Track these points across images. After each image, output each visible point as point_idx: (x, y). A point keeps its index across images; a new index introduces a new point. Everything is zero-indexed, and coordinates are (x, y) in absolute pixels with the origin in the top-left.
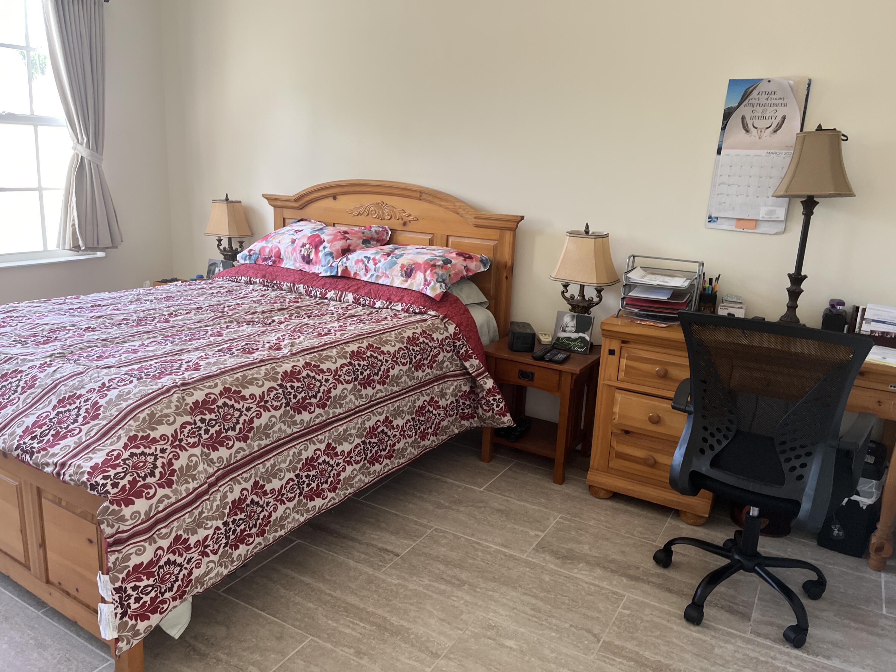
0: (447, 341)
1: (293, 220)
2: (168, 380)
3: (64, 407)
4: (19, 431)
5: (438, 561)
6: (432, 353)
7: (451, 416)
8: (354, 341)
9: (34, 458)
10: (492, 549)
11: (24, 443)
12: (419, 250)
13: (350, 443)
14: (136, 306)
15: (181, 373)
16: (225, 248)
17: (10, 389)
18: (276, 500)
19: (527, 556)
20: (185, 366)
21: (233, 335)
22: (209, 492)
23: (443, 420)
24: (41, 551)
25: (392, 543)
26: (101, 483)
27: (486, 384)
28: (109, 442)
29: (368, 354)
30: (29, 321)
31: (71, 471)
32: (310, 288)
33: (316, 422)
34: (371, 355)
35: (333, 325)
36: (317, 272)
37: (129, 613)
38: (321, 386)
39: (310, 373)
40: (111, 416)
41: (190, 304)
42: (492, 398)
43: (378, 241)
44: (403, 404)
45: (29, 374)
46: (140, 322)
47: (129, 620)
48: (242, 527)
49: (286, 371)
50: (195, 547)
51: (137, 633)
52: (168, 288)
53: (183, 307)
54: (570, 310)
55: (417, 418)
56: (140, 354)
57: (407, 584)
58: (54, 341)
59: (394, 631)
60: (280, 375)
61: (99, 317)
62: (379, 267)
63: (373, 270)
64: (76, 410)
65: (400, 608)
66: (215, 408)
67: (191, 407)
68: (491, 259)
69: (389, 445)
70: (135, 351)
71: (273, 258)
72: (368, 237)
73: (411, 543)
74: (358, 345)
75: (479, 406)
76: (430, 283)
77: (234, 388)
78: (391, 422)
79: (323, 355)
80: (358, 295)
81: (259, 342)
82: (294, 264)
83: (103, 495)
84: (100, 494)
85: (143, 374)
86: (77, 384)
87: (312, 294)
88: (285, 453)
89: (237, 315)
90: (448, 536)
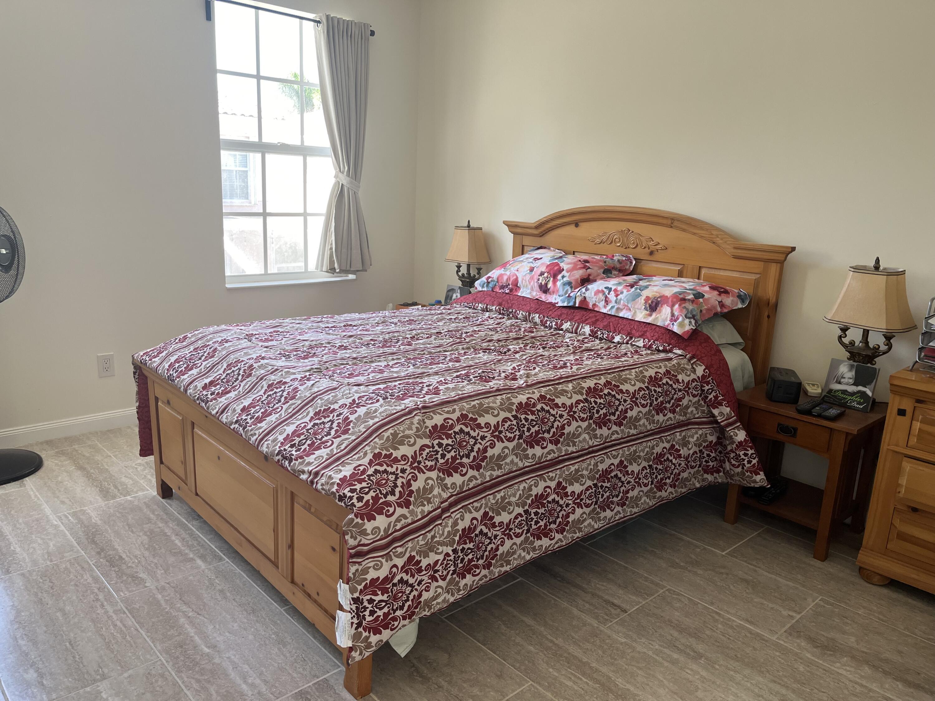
0: (694, 384)
1: (532, 248)
2: (410, 402)
3: (319, 419)
4: (281, 438)
5: (671, 626)
6: (675, 396)
7: (692, 467)
8: (590, 376)
9: (292, 464)
10: (735, 624)
11: (285, 450)
12: (667, 281)
13: (581, 484)
14: (382, 328)
15: (422, 396)
16: (463, 275)
17: (275, 398)
18: (503, 533)
19: (777, 639)
20: (426, 389)
21: (470, 362)
22: (441, 517)
23: (684, 471)
24: (289, 552)
25: (619, 598)
26: (348, 496)
27: (737, 436)
28: (356, 457)
29: (606, 391)
30: (291, 337)
31: (323, 480)
32: (546, 318)
33: (548, 459)
34: (609, 393)
35: (568, 358)
36: (554, 301)
37: (364, 624)
38: (555, 421)
39: (544, 406)
40: (360, 432)
41: (430, 328)
42: (743, 452)
43: (620, 271)
44: (640, 449)
45: (291, 386)
46: (385, 343)
47: (363, 632)
48: (470, 556)
49: (521, 402)
50: (426, 571)
51: (369, 646)
52: (410, 312)
53: (424, 331)
54: (848, 359)
55: (655, 466)
56: (385, 374)
57: (634, 644)
58: (312, 357)
59: (620, 693)
60: (515, 406)
61: (351, 336)
62: (621, 299)
63: (614, 302)
64: (330, 423)
65: (626, 670)
66: (452, 434)
67: (430, 430)
68: (751, 294)
69: (622, 491)
70: (381, 371)
71: (511, 286)
72: (610, 266)
73: (641, 600)
74: (595, 381)
75: (726, 460)
76: (678, 319)
77: (470, 415)
78: (626, 467)
79: (559, 389)
80: (595, 328)
81: (495, 370)
82: (531, 293)
83: (349, 507)
84: (347, 506)
85: (388, 394)
86: (331, 398)
87: (548, 325)
88: (516, 487)
89: (474, 342)
90: (683, 600)
